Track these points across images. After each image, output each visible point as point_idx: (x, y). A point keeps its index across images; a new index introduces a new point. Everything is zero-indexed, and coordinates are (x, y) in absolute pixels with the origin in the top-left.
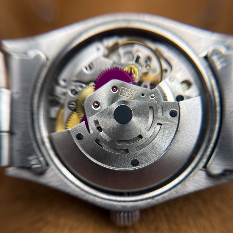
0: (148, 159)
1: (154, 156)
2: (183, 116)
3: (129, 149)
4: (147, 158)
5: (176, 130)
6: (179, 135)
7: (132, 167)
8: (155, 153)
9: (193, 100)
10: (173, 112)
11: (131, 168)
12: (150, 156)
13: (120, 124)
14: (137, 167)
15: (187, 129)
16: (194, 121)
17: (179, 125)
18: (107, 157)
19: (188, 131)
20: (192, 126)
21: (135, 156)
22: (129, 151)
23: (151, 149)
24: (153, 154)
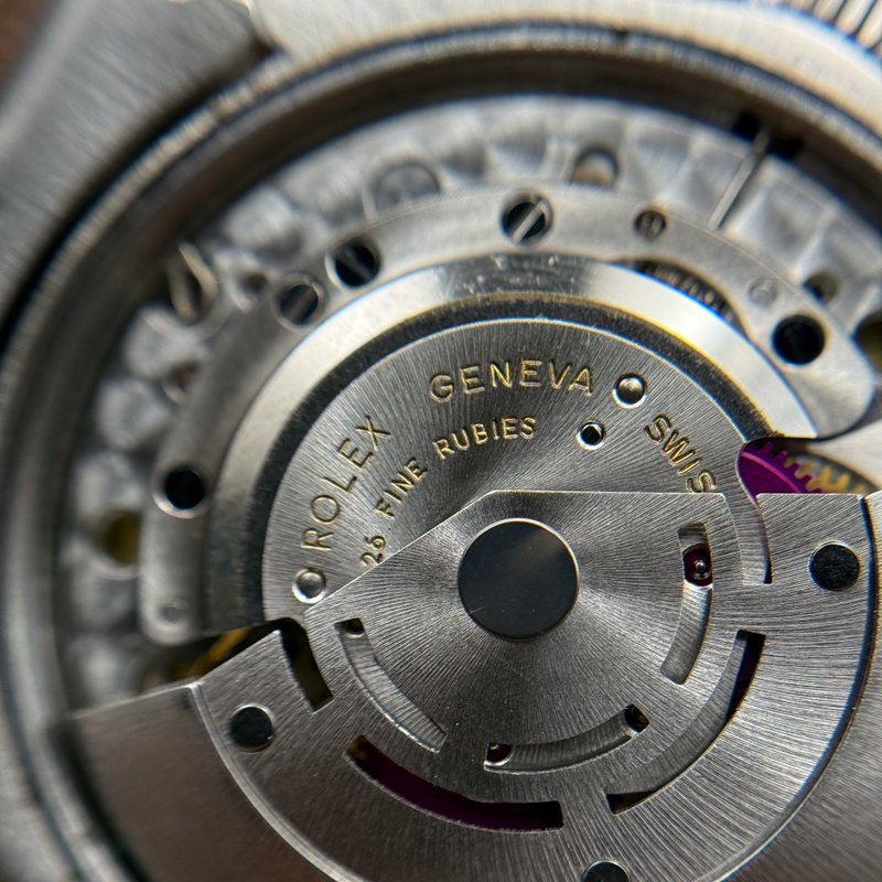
1: (722, 840)
3: (562, 801)
4: (681, 855)
8: (727, 824)
10: (828, 562)
12: (700, 843)
18: (425, 851)
21: (604, 845)
22: (567, 813)
23: (704, 797)
24: (716, 829)
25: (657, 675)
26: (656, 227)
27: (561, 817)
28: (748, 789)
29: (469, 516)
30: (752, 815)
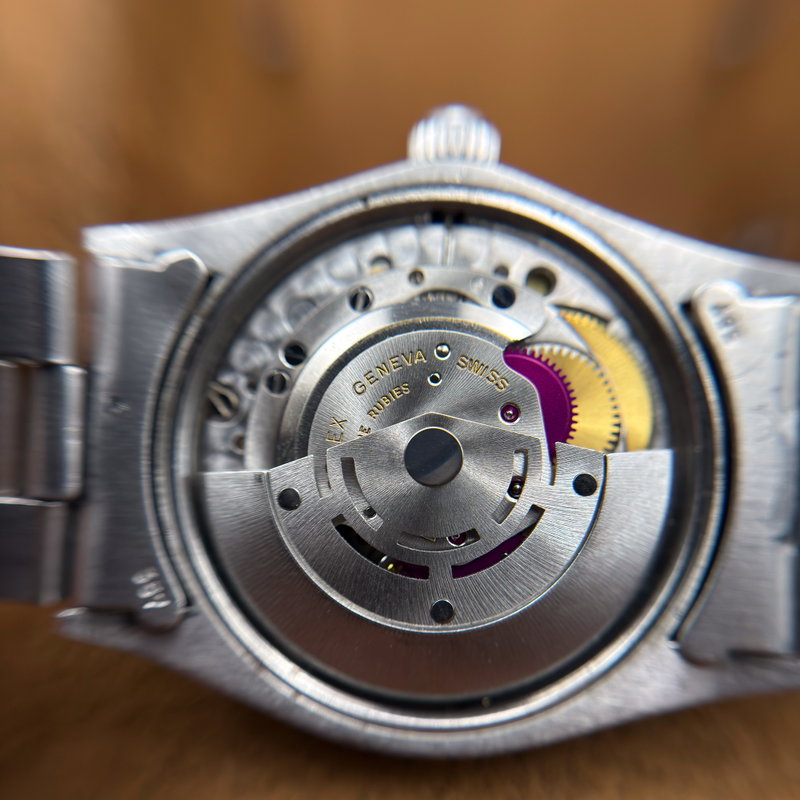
0: (485, 610)
1: (503, 603)
2: (613, 500)
3: (430, 567)
4: (482, 605)
5: (583, 536)
6: (590, 554)
7: (430, 624)
8: (507, 595)
9: (651, 458)
10: (583, 481)
11: (426, 626)
12: (492, 601)
13: (418, 484)
14: (446, 626)
15: (616, 541)
16: (642, 519)
17: (598, 525)
18: (359, 577)
19: (620, 547)
20: (633, 534)
21: (446, 593)
22: (431, 573)
23: (499, 580)
24: (501, 596)
25: (489, 516)
26: (418, 279)
27: (428, 574)
28: (520, 581)
29: (418, 421)
30: (520, 593)
